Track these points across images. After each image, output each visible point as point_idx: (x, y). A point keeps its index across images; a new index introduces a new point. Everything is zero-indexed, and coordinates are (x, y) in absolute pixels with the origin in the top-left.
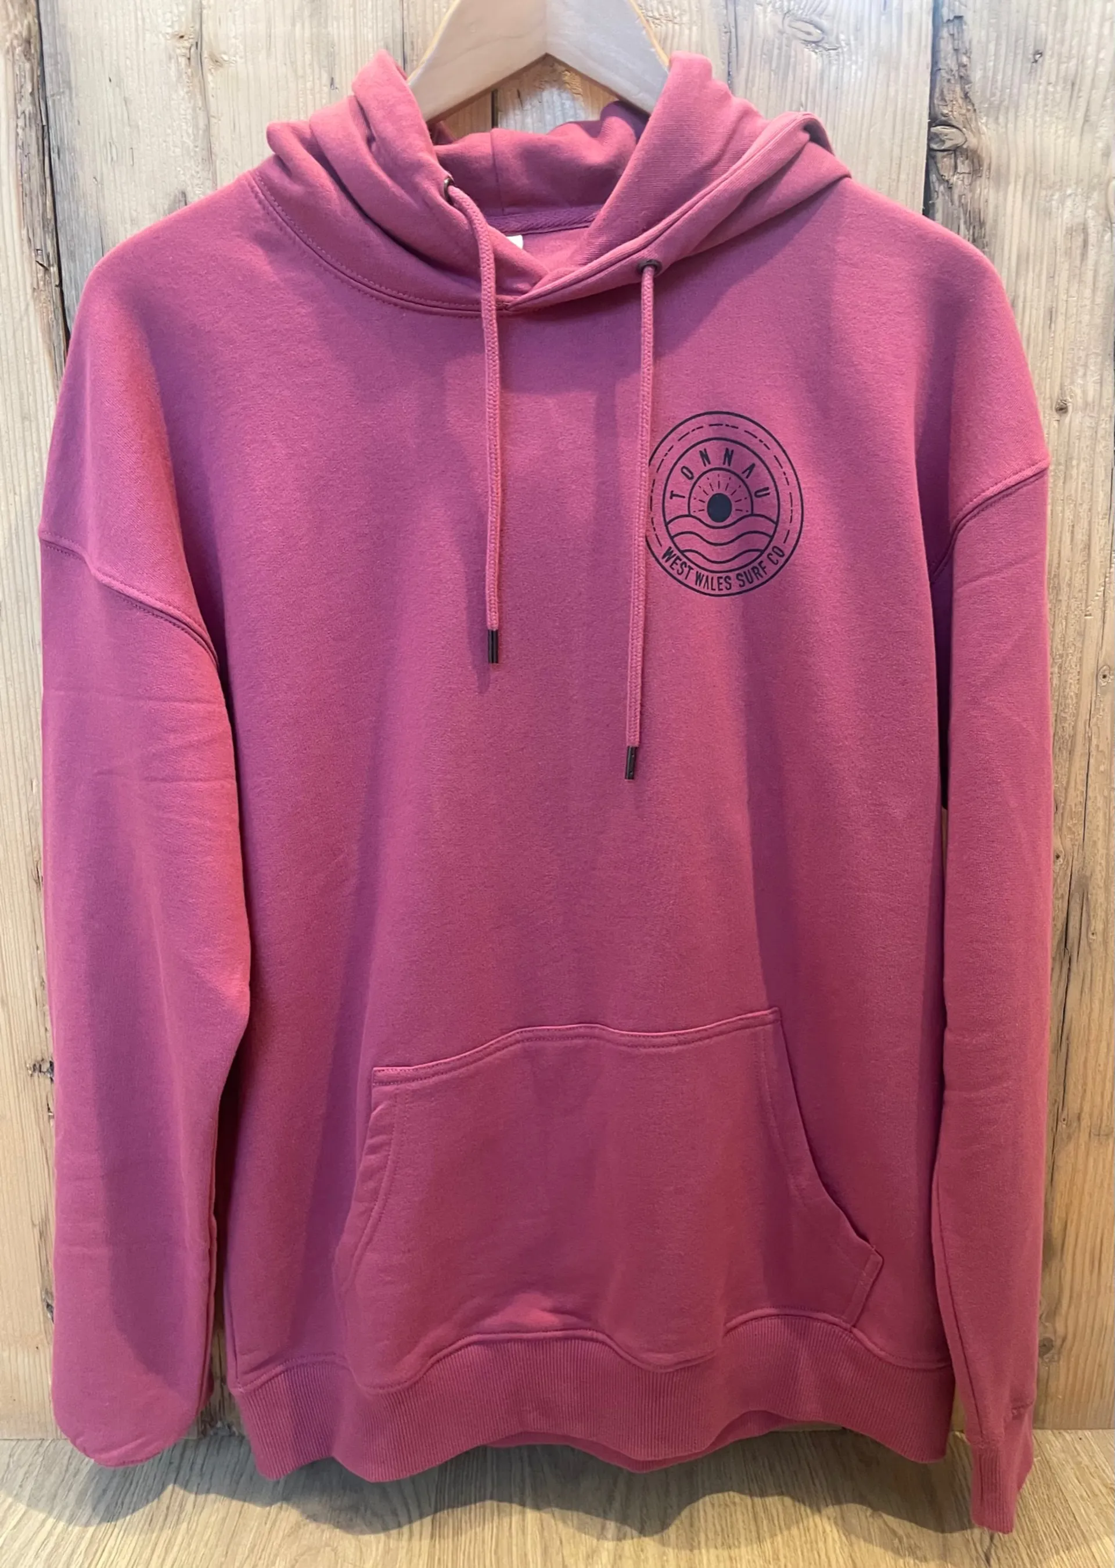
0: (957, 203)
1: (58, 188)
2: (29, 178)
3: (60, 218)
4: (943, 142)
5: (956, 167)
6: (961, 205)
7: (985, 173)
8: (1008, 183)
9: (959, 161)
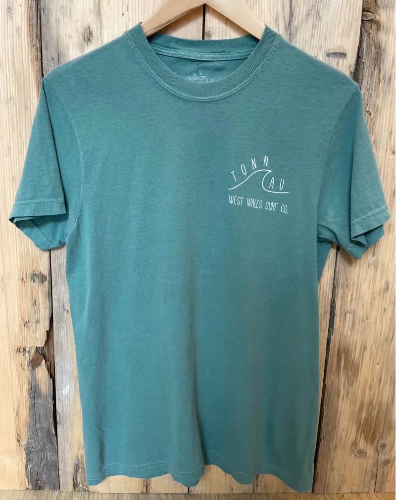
0: (371, 39)
1: (42, 23)
2: (32, 19)
3: (42, 34)
4: (367, 17)
5: (371, 27)
6: (373, 40)
7: (382, 29)
8: (390, 34)
9: (372, 24)
